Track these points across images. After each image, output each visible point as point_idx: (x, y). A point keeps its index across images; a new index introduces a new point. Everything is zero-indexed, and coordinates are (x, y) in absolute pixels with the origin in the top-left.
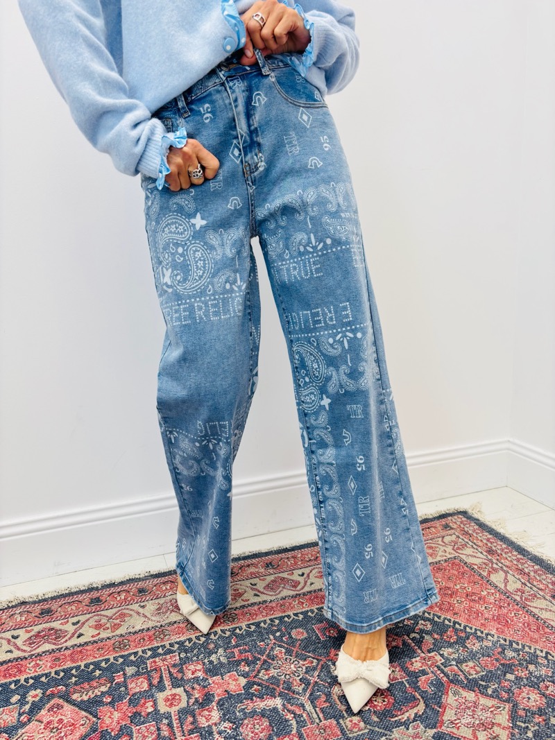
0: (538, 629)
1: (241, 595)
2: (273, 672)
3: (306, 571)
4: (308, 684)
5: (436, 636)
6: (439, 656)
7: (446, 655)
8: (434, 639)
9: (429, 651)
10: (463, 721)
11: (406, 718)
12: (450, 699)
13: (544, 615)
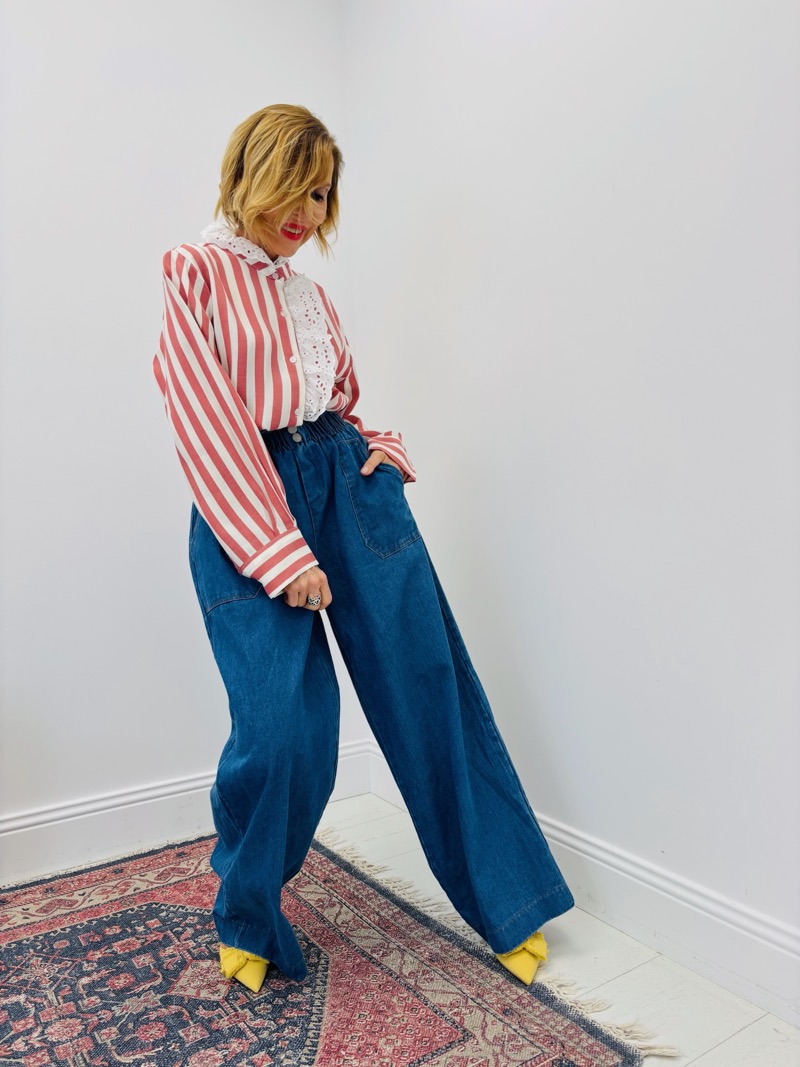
0: (297, 908)
1: (9, 919)
2: (24, 976)
3: (90, 890)
4: (58, 979)
5: (198, 927)
6: (192, 944)
7: (199, 941)
8: (196, 930)
9: (186, 940)
10: (192, 985)
11: (141, 989)
12: (189, 971)
13: (310, 896)
